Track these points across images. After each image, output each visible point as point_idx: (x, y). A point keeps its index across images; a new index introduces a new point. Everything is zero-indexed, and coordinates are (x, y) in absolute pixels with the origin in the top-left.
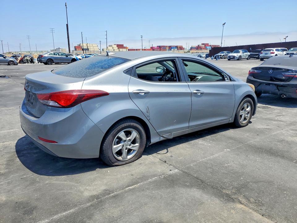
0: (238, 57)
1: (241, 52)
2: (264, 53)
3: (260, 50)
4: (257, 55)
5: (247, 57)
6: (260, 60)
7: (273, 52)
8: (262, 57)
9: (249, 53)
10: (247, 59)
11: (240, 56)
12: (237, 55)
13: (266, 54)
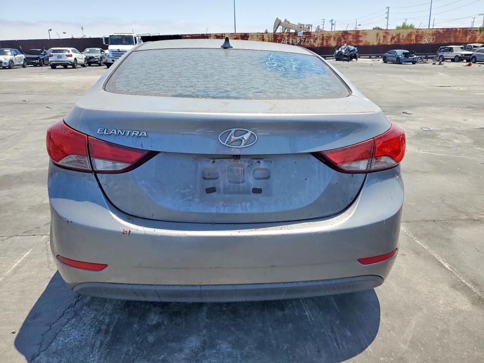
0: (7, 62)
1: (9, 53)
2: (55, 55)
3: (39, 50)
4: (37, 59)
5: (22, 63)
6: (50, 67)
7: (70, 54)
8: (54, 62)
9: (23, 56)
10: (24, 66)
11: (11, 61)
12: (5, 59)
13: (59, 57)
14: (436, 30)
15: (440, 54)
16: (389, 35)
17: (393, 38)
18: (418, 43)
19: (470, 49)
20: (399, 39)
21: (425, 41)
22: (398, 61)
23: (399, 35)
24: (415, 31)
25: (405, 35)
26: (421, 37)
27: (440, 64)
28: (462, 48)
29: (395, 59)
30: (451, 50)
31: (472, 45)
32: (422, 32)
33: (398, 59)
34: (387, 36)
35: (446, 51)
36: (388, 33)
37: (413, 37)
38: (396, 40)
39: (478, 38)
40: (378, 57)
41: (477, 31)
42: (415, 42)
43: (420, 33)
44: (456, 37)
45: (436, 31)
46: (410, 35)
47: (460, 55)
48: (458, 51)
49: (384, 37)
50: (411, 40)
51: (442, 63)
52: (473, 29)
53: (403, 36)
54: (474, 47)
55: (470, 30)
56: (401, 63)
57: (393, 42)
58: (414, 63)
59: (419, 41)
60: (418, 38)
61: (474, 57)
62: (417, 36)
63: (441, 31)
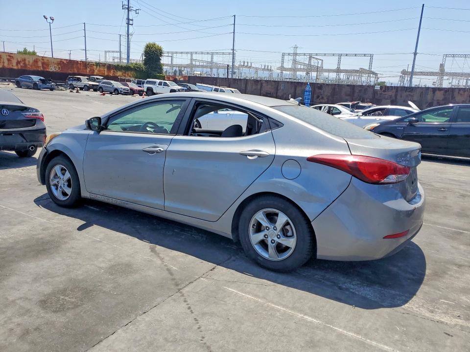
14: (59, 60)
15: (70, 82)
16: (13, 59)
17: (18, 63)
18: (45, 70)
19: (94, 80)
20: (25, 64)
21: (52, 69)
22: (36, 87)
23: (25, 60)
24: (40, 58)
25: (31, 61)
26: (48, 65)
27: (77, 92)
28: (88, 79)
29: (32, 85)
30: (79, 80)
31: (95, 77)
32: (48, 60)
33: (35, 84)
34: (12, 60)
35: (75, 80)
36: (13, 57)
37: (40, 64)
38: (22, 64)
39: (96, 72)
40: (5, 80)
41: (93, 65)
42: (42, 69)
43: (45, 61)
44: (78, 69)
45: (61, 61)
46: (36, 61)
47: (88, 85)
48: (85, 81)
49: (9, 60)
50: (38, 67)
51: (79, 91)
52: (91, 63)
53: (29, 62)
54: (97, 79)
55: (88, 64)
56: (39, 89)
57: (19, 67)
58: (52, 89)
59: (46, 68)
60: (45, 66)
61: (101, 87)
62: (43, 63)
63: (65, 62)
